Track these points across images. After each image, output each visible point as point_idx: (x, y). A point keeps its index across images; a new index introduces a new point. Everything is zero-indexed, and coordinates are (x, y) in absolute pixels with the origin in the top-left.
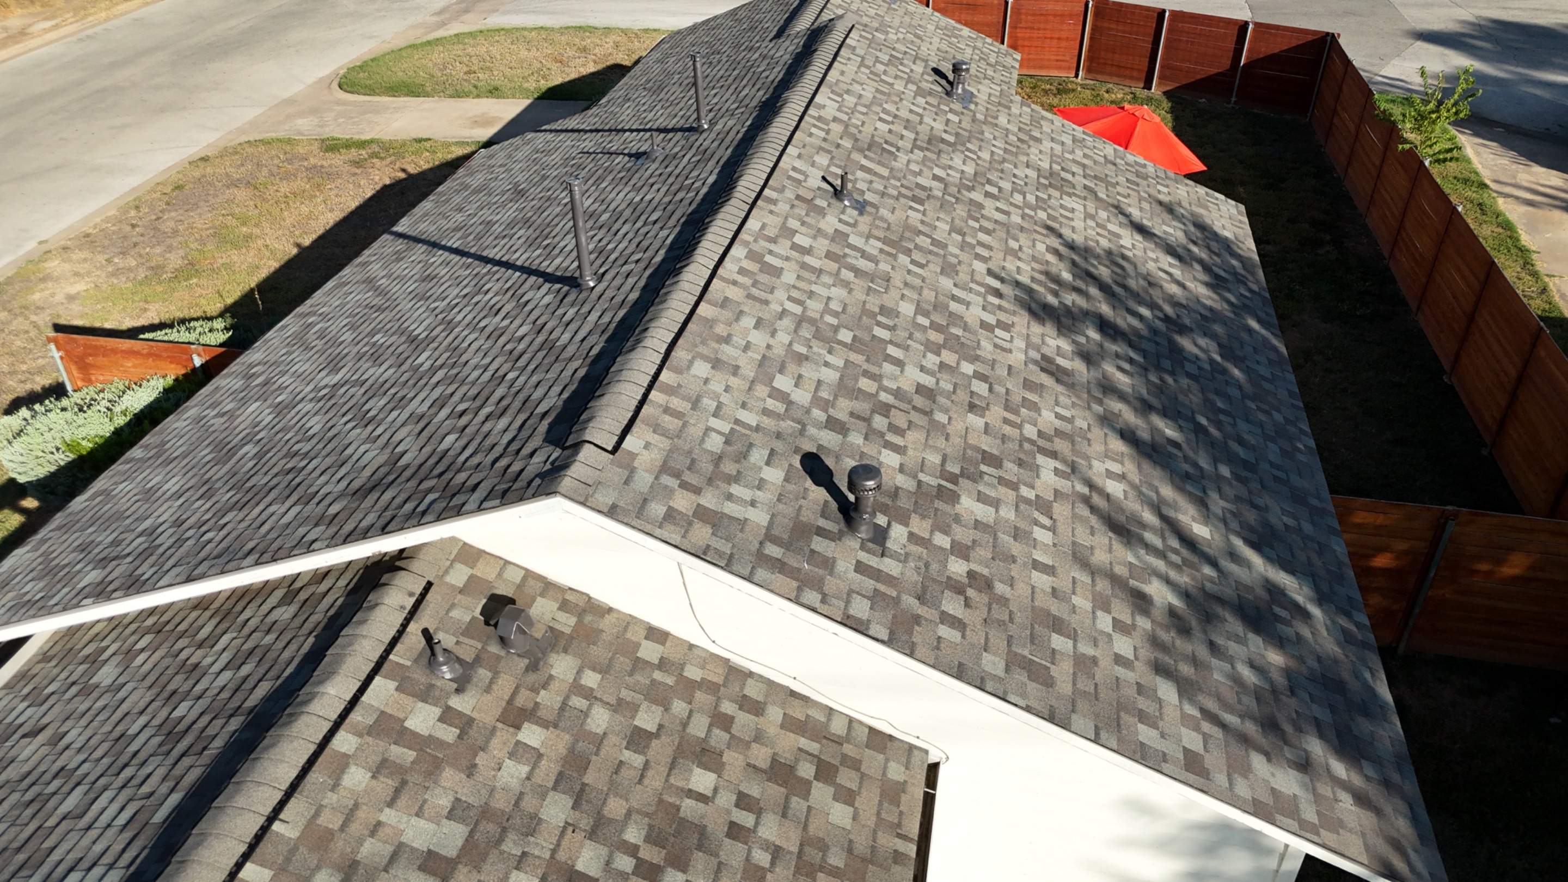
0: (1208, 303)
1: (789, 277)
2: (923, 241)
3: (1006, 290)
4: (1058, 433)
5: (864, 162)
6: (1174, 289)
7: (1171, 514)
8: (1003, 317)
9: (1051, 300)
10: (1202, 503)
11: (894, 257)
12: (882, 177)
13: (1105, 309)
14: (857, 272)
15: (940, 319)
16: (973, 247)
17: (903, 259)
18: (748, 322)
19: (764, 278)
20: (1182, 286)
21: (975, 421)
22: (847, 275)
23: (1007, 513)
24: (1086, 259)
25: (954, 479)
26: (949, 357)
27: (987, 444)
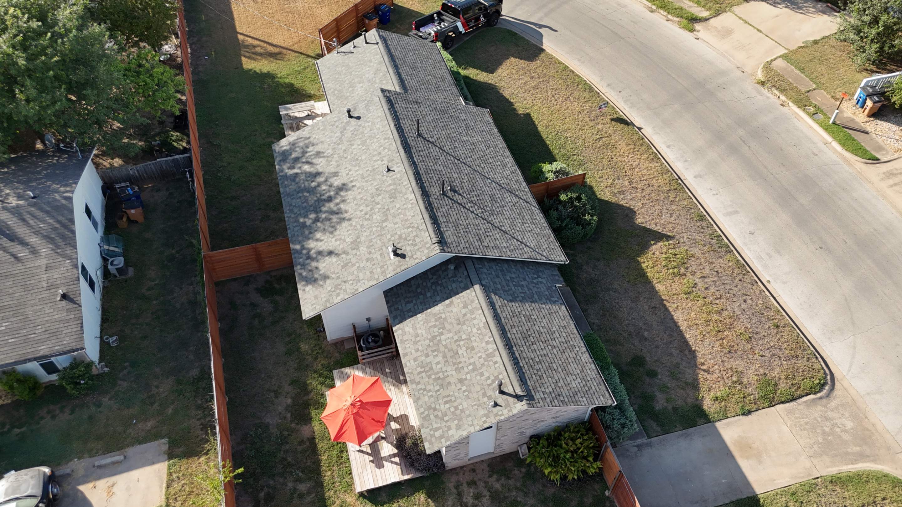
0: (311, 241)
1: (382, 141)
2: (370, 178)
3: (350, 185)
4: (331, 161)
5: (392, 187)
6: (318, 235)
7: (311, 165)
8: (348, 176)
9: (342, 193)
10: (306, 173)
11: (372, 166)
12: (387, 186)
13: (332, 205)
14: (374, 156)
15: (358, 162)
16: (362, 190)
17: (370, 169)
18: (381, 127)
19: (385, 136)
20: (317, 240)
21: (344, 148)
22: (376, 153)
23: (334, 139)
24: (340, 219)
25: (343, 135)
26: (353, 155)
27: (340, 146)
